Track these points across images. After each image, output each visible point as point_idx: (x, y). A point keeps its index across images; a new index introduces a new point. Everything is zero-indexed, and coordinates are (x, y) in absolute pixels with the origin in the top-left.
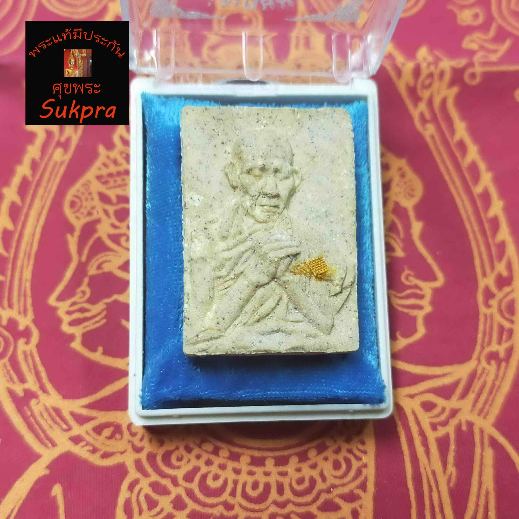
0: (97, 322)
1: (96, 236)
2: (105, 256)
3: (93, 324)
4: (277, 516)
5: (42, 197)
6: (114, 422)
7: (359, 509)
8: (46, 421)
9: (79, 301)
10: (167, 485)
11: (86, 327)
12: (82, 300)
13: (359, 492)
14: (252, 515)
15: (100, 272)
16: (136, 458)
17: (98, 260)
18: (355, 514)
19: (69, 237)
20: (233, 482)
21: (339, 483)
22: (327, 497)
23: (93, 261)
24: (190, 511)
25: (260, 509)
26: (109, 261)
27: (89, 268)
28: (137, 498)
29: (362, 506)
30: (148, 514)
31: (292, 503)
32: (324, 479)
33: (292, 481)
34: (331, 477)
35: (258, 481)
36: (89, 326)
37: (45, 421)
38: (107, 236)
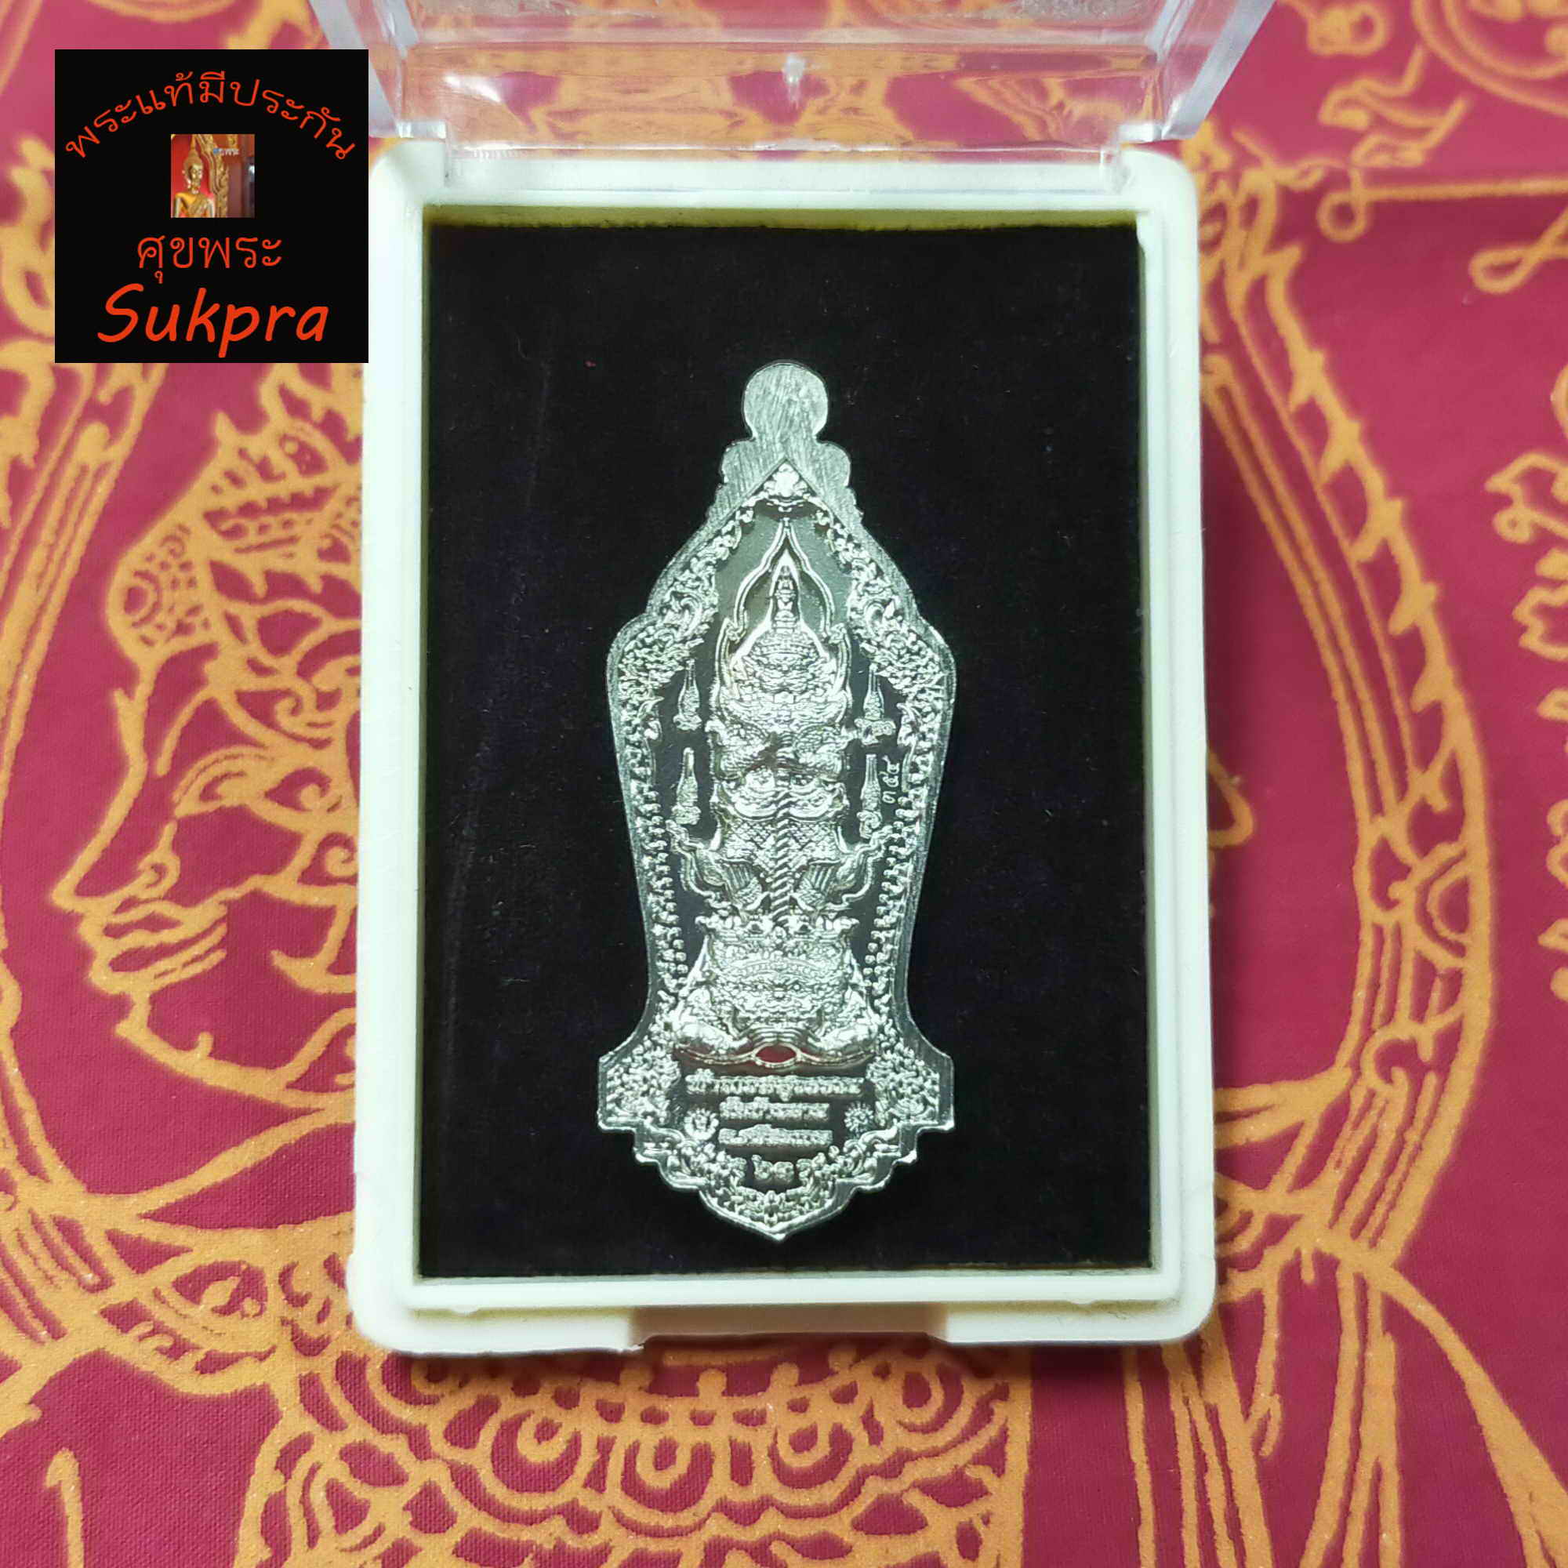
0: (197, 959)
1: (200, 697)
2: (227, 758)
3: (186, 965)
4: (731, 1548)
5: (41, 576)
6: (240, 1263)
7: (980, 1528)
8: (35, 1260)
9: (144, 896)
10: (396, 1456)
11: (164, 973)
12: (154, 892)
13: (983, 1474)
14: (654, 1546)
15: (211, 807)
16: (304, 1373)
17: (205, 768)
18: (969, 1543)
19: (119, 698)
20: (598, 1446)
21: (923, 1447)
22: (885, 1489)
23: (190, 774)
24: (462, 1534)
25: (678, 1527)
26: (240, 774)
27: (176, 796)
28: (303, 1495)
29: (992, 1519)
30: (335, 1545)
31: (777, 1508)
32: (876, 1435)
33: (779, 1440)
34: (899, 1430)
35: (675, 1442)
36: (173, 971)
37: (30, 1260)
38: (234, 698)
